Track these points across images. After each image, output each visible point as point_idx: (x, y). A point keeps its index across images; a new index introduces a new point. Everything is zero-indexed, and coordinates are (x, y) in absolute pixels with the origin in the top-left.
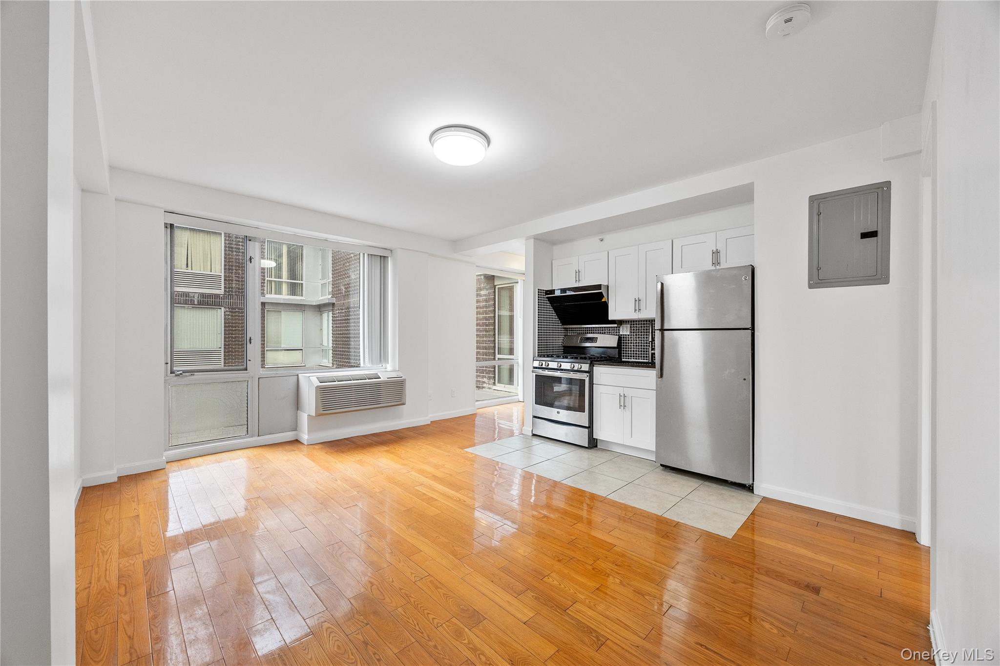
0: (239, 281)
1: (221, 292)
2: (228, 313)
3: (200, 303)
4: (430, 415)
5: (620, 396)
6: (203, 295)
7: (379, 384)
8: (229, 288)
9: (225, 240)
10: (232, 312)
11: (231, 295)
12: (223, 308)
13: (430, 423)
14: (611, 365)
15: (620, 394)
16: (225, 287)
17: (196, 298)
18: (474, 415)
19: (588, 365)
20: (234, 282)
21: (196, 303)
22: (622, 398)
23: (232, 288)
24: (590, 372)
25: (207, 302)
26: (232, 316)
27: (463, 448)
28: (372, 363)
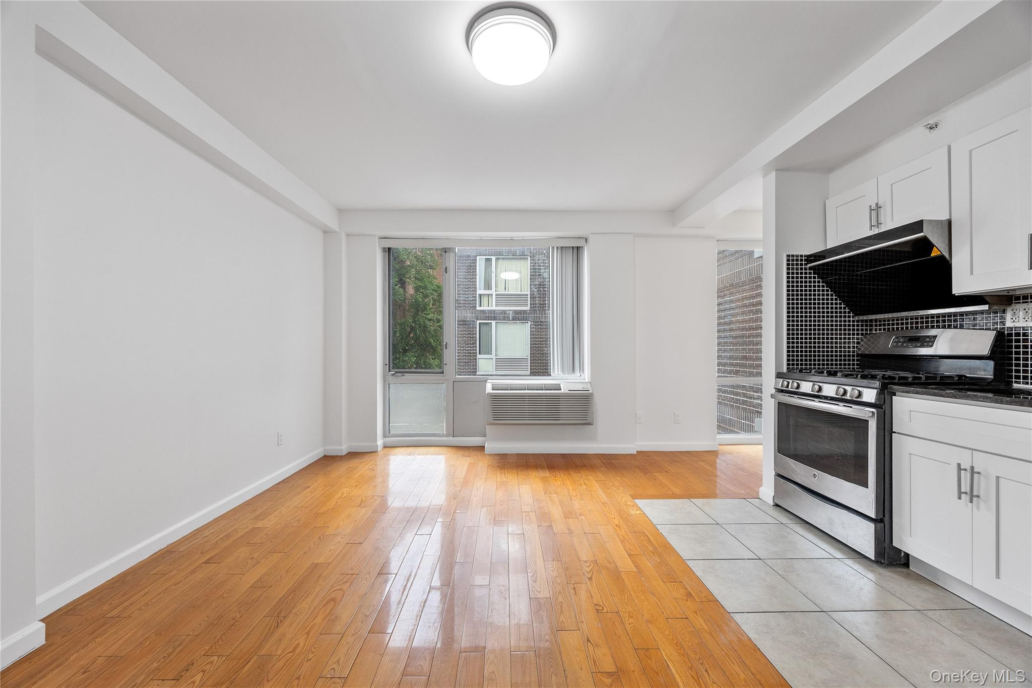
0: (540, 298)
1: (528, 308)
2: (533, 326)
3: (514, 319)
4: (638, 443)
5: (959, 468)
6: (516, 312)
7: (558, 397)
8: (533, 304)
9: (531, 263)
10: (535, 325)
11: (535, 310)
12: (529, 322)
13: (636, 453)
14: (935, 395)
15: (959, 465)
16: (531, 304)
17: (511, 314)
18: (714, 453)
19: (875, 391)
20: (537, 299)
21: (511, 319)
22: (966, 477)
23: (536, 304)
24: (883, 408)
25: (519, 317)
26: (535, 328)
27: (634, 497)
28: (563, 371)
